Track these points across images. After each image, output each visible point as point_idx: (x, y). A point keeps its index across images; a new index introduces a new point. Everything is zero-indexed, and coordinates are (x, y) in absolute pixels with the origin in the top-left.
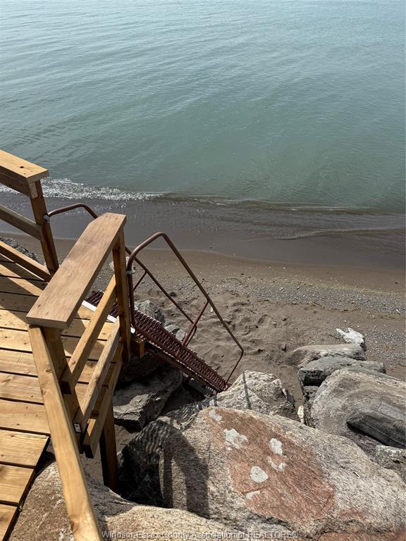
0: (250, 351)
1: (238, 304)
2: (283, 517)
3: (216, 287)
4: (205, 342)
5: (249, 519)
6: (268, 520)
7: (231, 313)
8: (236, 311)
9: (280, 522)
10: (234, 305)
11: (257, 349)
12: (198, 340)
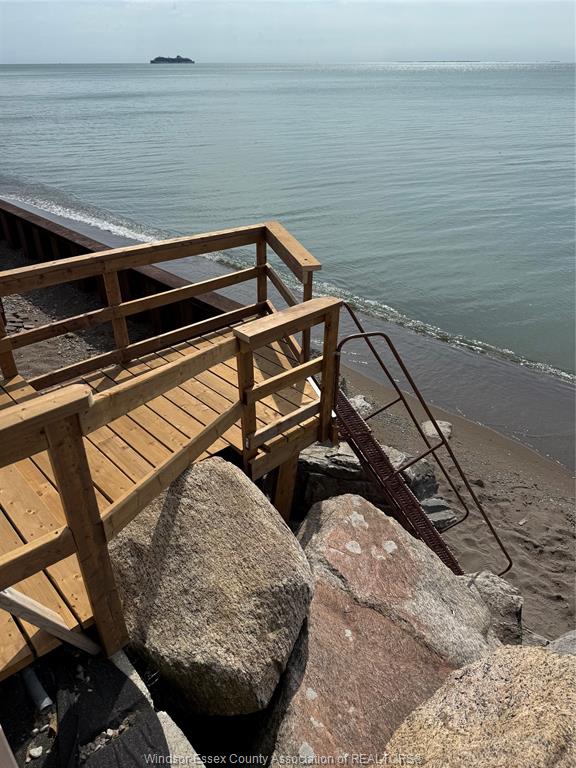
0: (544, 592)
1: (568, 533)
2: (347, 576)
3: (548, 501)
4: (488, 552)
5: (320, 561)
6: (334, 570)
7: (548, 539)
8: (560, 540)
9: (341, 577)
10: (560, 532)
11: (555, 594)
12: (479, 546)
